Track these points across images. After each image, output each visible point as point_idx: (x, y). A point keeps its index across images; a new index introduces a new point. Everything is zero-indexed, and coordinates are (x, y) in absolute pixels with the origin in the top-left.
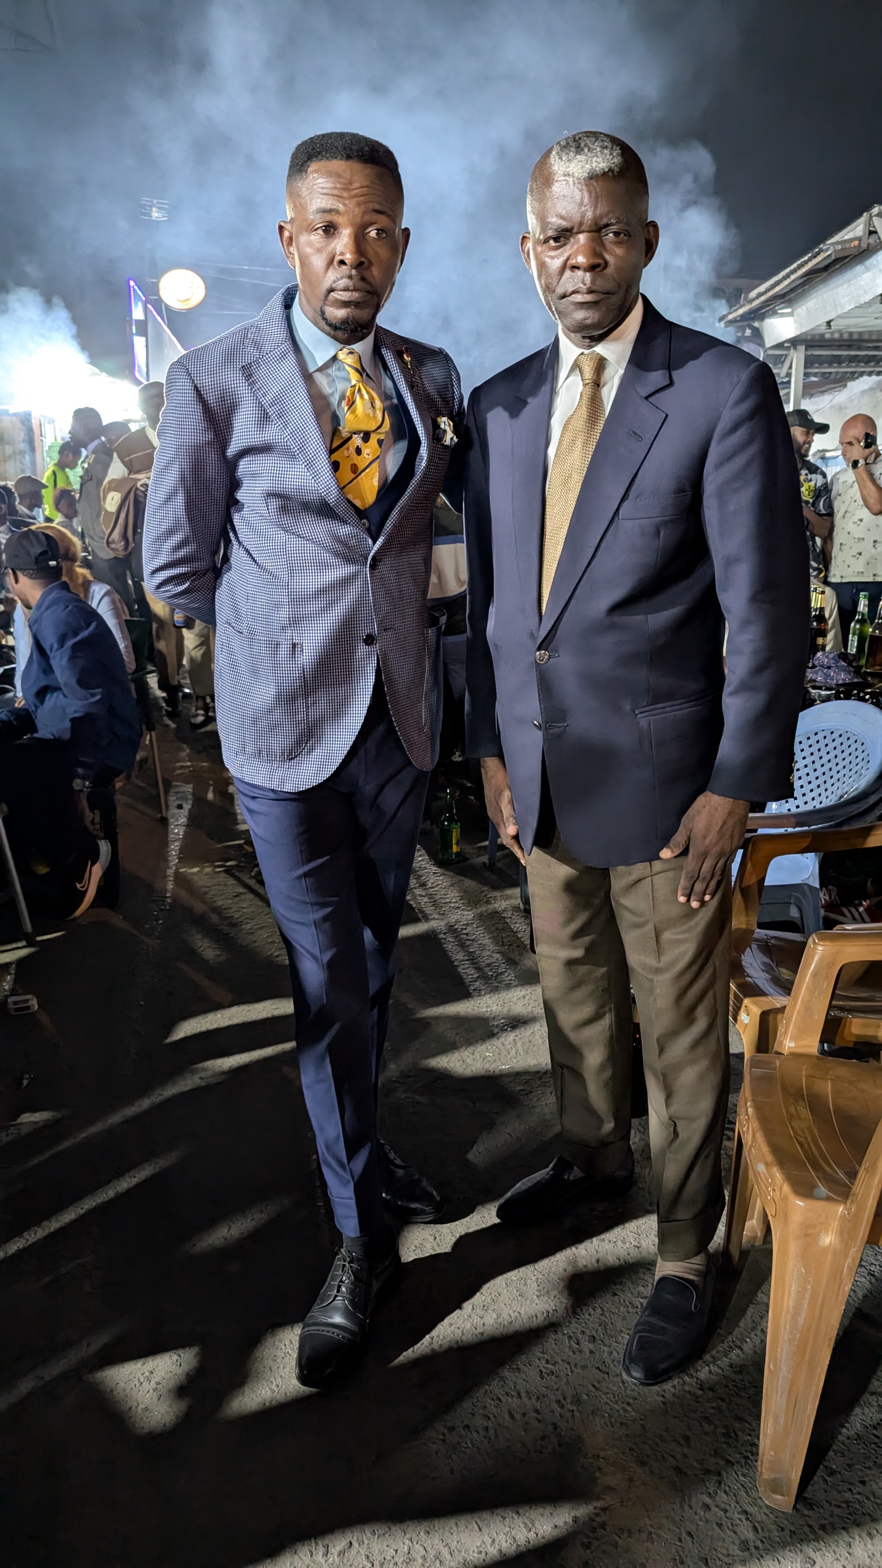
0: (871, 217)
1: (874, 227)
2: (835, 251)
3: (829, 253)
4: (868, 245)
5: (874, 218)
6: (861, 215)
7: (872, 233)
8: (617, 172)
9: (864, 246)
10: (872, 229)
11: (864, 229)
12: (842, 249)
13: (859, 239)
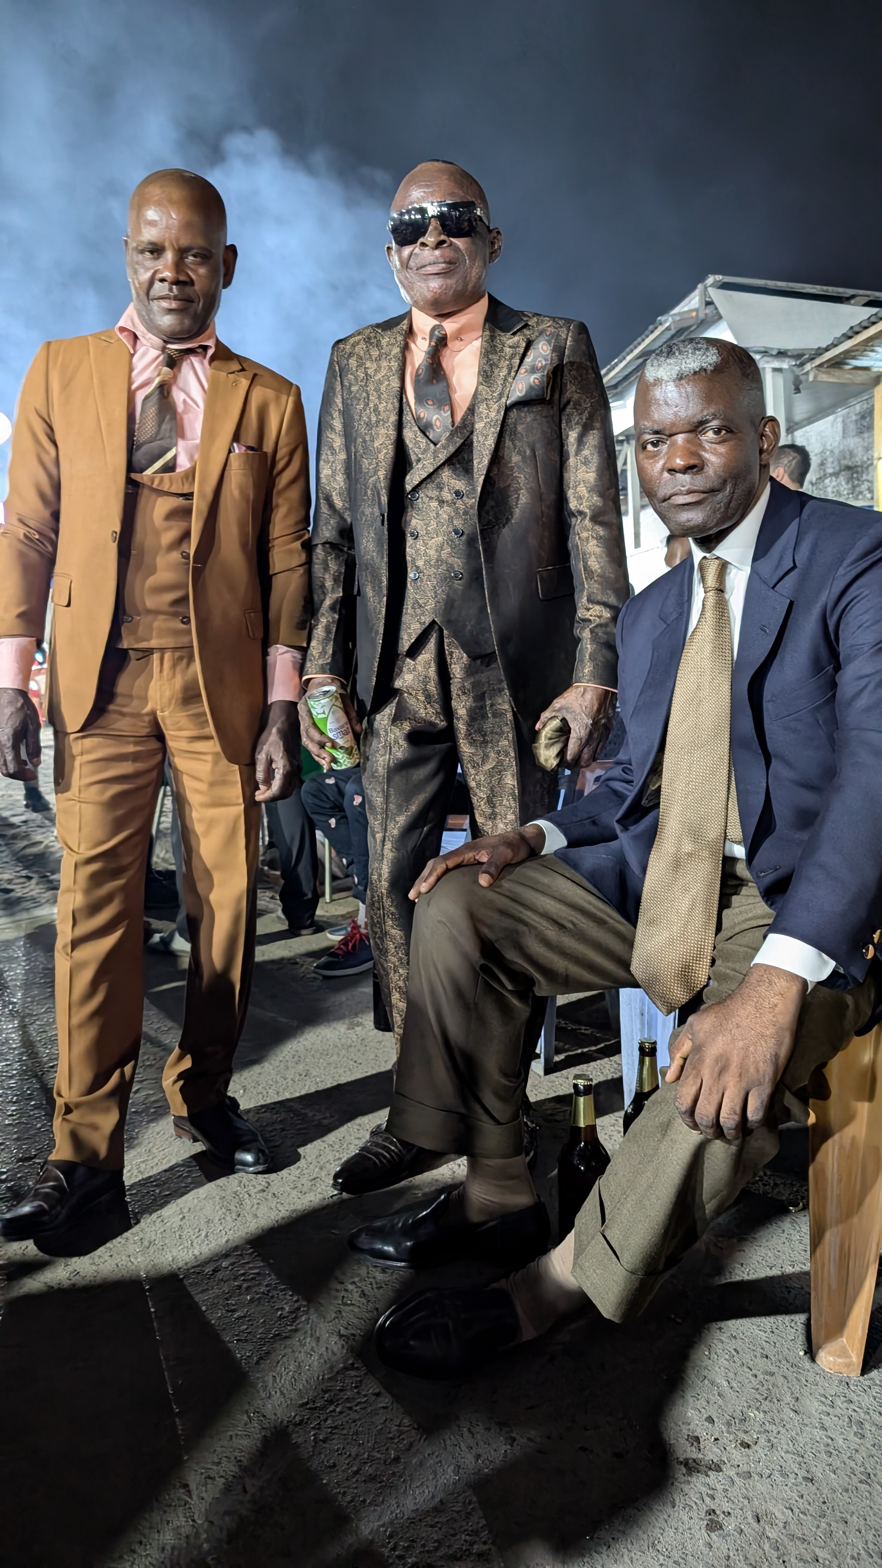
0: (706, 288)
1: (710, 297)
2: (674, 322)
3: (667, 325)
4: (706, 314)
5: (710, 289)
6: (693, 288)
7: (709, 303)
8: (711, 371)
9: (702, 316)
10: (708, 299)
11: (700, 300)
12: (680, 320)
13: (697, 310)
